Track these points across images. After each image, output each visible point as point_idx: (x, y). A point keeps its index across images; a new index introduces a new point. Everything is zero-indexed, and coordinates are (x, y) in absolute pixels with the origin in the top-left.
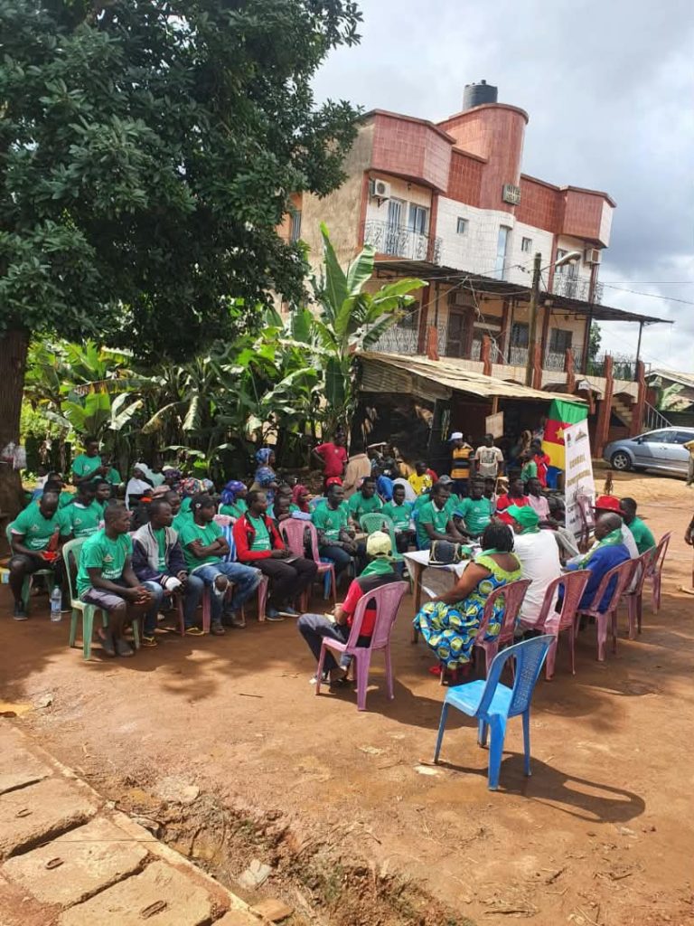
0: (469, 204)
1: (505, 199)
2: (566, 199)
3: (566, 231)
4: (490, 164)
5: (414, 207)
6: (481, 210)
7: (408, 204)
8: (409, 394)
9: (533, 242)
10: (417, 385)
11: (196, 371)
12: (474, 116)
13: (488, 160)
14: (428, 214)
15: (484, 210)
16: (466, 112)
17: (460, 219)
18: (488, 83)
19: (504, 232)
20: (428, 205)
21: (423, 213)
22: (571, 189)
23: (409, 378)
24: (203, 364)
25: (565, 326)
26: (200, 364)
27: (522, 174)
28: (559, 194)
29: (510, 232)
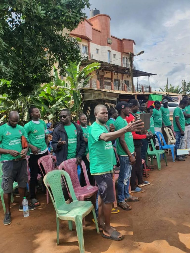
0: (98, 44)
1: (108, 42)
2: (123, 42)
3: (125, 51)
4: (102, 32)
5: (83, 46)
6: (102, 46)
7: (82, 45)
8: (103, 99)
9: (116, 55)
10: (105, 95)
11: (26, 101)
12: (95, 18)
13: (102, 31)
14: (87, 47)
15: (103, 46)
16: (92, 18)
17: (96, 49)
18: (97, 9)
19: (109, 52)
20: (87, 45)
21: (86, 47)
22: (124, 39)
23: (102, 94)
24: (28, 99)
25: (128, 79)
26: (27, 99)
27: (111, 35)
28: (121, 41)
29: (110, 52)
